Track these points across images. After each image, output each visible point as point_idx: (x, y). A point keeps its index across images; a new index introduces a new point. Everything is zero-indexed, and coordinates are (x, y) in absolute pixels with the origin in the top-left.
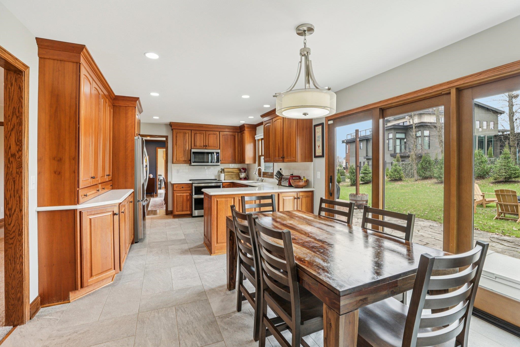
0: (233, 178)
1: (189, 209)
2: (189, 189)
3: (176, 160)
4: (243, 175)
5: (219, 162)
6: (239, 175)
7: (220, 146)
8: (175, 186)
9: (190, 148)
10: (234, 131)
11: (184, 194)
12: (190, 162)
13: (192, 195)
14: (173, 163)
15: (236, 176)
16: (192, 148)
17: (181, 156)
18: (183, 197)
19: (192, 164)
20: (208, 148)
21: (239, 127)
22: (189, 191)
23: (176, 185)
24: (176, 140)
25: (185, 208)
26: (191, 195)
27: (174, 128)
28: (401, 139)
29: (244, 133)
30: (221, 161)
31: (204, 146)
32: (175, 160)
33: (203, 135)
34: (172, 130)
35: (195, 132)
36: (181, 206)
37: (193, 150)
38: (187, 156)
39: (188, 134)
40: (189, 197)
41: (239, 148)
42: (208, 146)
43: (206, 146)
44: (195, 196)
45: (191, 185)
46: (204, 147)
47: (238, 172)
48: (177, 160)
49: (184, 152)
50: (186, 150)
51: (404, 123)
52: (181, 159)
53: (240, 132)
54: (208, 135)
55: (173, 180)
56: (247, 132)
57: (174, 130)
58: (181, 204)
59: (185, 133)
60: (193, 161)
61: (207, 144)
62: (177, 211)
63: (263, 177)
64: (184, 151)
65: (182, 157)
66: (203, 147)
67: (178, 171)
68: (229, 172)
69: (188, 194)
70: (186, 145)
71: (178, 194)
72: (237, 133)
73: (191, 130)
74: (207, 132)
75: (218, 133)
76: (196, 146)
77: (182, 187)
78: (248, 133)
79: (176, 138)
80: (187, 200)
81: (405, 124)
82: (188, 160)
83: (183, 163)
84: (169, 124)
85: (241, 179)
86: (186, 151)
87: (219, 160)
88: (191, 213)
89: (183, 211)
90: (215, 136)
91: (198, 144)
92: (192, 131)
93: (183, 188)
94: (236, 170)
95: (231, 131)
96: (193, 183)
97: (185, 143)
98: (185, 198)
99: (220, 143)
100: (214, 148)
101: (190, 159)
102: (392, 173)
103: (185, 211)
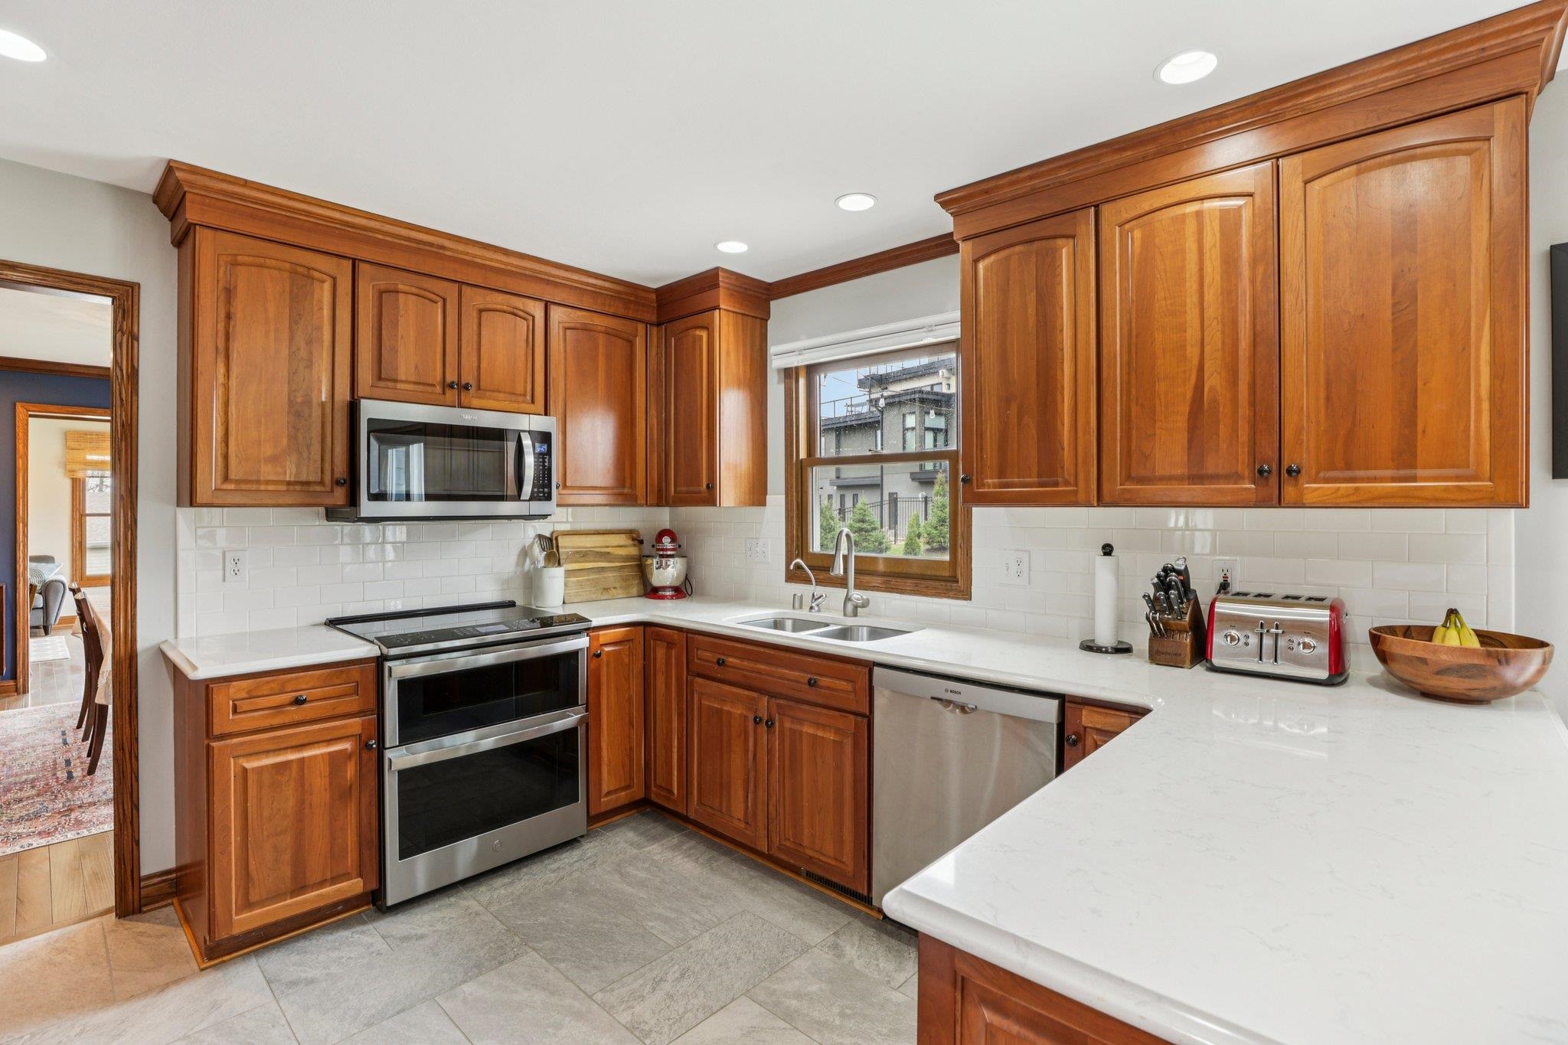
0: (606, 589)
1: (351, 859)
2: (353, 703)
3: (226, 478)
4: (668, 573)
5: (548, 498)
6: (641, 570)
7: (552, 392)
8: (222, 700)
9: (343, 394)
10: (631, 314)
11: (307, 753)
12: (339, 496)
13: (381, 747)
14: (192, 503)
15: (625, 579)
16: (363, 387)
17: (268, 450)
18: (301, 780)
19: (368, 508)
20: (475, 402)
21: (657, 290)
22: (355, 724)
23: (237, 689)
24: (229, 317)
25: (316, 864)
26: (373, 749)
27: (208, 219)
28: (936, 431)
29: (708, 328)
30: (557, 487)
31: (451, 386)
32: (209, 477)
33: (440, 304)
34: (182, 239)
35: (385, 280)
36: (287, 857)
37: (372, 409)
38: (316, 447)
39: (327, 286)
40: (351, 770)
41: (653, 412)
42: (479, 388)
43: (466, 387)
44: (402, 757)
45: (371, 677)
46: (452, 395)
47: (633, 551)
48: (232, 476)
49: (298, 415)
50: (307, 402)
51: (932, 386)
52: (268, 472)
53: (659, 325)
54: (475, 314)
55: (182, 635)
56: (724, 320)
57: (203, 238)
58: (287, 840)
59: (301, 280)
60: (374, 490)
61: (468, 377)
62: (247, 905)
63: (857, 587)
64: (297, 410)
65: (274, 459)
66: (438, 389)
67: (230, 565)
68: (583, 555)
69: (346, 746)
70: (310, 365)
71: (251, 764)
72: (641, 327)
73: (354, 261)
74: (467, 291)
75: (537, 311)
76: (396, 381)
77: (290, 696)
78: (731, 329)
79: (229, 301)
80: (341, 794)
81: (936, 389)
82: (328, 478)
83: (289, 500)
84: (150, 186)
85: (653, 592)
86: (316, 413)
87: (549, 486)
88: (374, 886)
89: (300, 888)
90: (522, 325)
91: (406, 362)
92: (363, 268)
93: (298, 702)
94: (622, 540)
95: (612, 310)
96: (381, 659)
97: (303, 354)
98: (319, 782)
99: (553, 373)
100: (514, 406)
101: (341, 469)
102: (936, 528)
103: (322, 884)
